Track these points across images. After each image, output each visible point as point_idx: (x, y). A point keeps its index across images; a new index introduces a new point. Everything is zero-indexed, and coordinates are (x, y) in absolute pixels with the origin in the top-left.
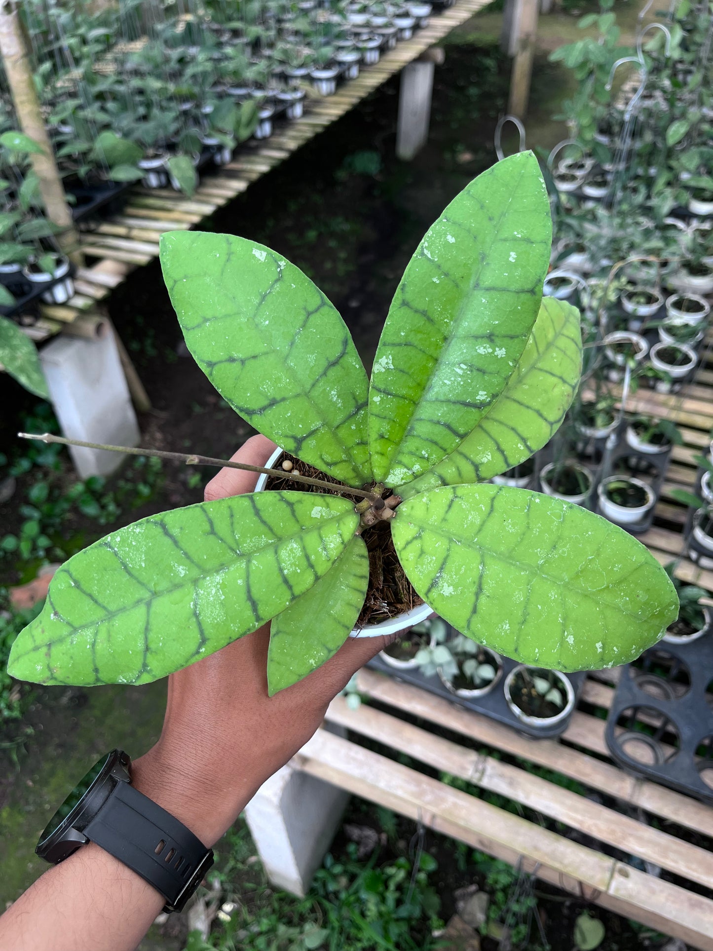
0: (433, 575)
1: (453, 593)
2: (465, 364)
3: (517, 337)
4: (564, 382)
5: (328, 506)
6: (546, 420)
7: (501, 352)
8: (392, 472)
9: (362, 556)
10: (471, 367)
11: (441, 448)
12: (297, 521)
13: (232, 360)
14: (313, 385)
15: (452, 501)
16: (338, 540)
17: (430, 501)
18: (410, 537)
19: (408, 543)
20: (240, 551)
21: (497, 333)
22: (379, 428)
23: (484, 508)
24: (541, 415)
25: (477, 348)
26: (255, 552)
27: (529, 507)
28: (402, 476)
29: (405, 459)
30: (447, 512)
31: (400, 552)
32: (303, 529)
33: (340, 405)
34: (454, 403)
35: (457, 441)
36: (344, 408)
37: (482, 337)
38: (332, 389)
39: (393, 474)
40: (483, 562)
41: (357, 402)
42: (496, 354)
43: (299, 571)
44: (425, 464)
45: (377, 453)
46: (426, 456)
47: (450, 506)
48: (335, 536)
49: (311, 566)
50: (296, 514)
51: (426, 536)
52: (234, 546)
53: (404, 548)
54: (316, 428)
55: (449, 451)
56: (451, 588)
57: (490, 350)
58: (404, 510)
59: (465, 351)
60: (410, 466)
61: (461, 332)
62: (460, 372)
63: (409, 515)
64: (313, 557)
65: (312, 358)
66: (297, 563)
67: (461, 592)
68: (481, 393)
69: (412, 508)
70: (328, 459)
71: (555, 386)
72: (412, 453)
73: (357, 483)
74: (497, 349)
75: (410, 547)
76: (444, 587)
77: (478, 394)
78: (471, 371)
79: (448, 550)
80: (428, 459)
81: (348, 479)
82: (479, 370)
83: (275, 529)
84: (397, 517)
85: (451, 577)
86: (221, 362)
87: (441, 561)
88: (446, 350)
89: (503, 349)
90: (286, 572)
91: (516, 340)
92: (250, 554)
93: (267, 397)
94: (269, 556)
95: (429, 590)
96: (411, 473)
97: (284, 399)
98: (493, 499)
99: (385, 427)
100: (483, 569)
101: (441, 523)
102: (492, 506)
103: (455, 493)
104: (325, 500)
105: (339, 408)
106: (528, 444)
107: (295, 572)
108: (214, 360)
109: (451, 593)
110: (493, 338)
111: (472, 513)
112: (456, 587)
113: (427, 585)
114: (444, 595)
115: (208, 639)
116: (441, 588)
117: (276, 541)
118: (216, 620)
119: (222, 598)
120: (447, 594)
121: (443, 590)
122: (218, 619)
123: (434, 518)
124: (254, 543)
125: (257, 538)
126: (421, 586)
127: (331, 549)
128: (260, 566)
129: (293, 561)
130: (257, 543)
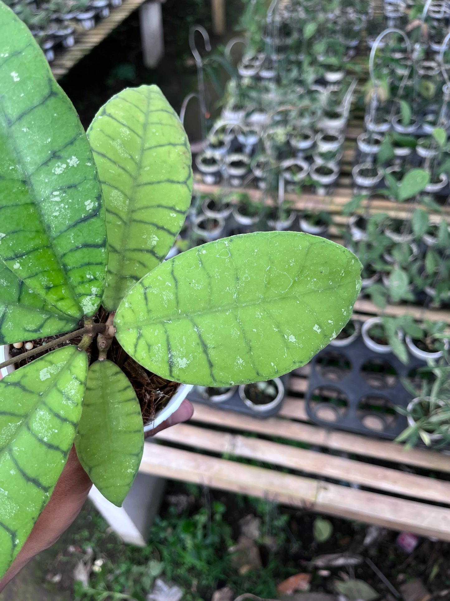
0: (166, 359)
1: (188, 362)
2: (56, 190)
3: (75, 139)
4: (174, 145)
5: (51, 363)
6: (178, 182)
7: (74, 161)
8: (81, 305)
9: (117, 373)
10: (63, 189)
11: (97, 264)
12: (32, 392)
15: (145, 293)
16: (76, 384)
17: (131, 304)
18: (135, 340)
19: (136, 346)
21: (56, 148)
22: (41, 284)
23: (170, 283)
24: (172, 182)
25: (53, 171)
26: (11, 440)
27: (201, 261)
28: (90, 303)
29: (81, 290)
30: (147, 304)
31: (134, 355)
32: (42, 395)
33: (5, 283)
34: (75, 225)
35: (103, 251)
36: (10, 282)
37: (50, 160)
39: (84, 305)
40: (195, 325)
42: (71, 165)
43: (56, 431)
44: (97, 284)
45: (57, 301)
46: (92, 277)
47: (146, 299)
48: (71, 382)
49: (64, 420)
50: (27, 388)
51: (144, 331)
53: (136, 351)
55: (104, 262)
56: (184, 359)
57: (64, 166)
58: (119, 322)
59: (47, 181)
60: (89, 292)
61: (31, 169)
62: (57, 199)
63: (125, 324)
64: (62, 413)
66: (51, 426)
67: (193, 358)
68: (86, 203)
69: (123, 317)
70: (33, 327)
71: (169, 153)
72: (82, 283)
73: (71, 326)
74: (69, 161)
75: (139, 349)
76: (180, 362)
77: (86, 206)
78: (65, 192)
79: (166, 332)
80: (95, 279)
81: (62, 329)
82: (70, 187)
83: (17, 412)
84: (118, 331)
85: (180, 351)
87: (165, 344)
88: (33, 190)
89: (73, 157)
90: (45, 439)
91: (77, 143)
92: (8, 444)
94: (25, 436)
95: (171, 371)
96: (94, 297)
98: (172, 273)
99: (44, 280)
100: (198, 330)
101: (148, 315)
102: (175, 279)
103: (143, 286)
104: (46, 361)
105: (7, 286)
106: (178, 209)
107: (54, 435)
109: (186, 363)
110: (57, 154)
111: (164, 293)
112: (187, 356)
113: (167, 368)
114: (182, 368)
115: (16, 531)
116: (178, 364)
117: (23, 420)
118: (12, 513)
119: (6, 494)
120: (185, 366)
121: (180, 365)
122: (14, 512)
123: (141, 314)
124: (5, 434)
125: (5, 429)
126: (164, 372)
127: (74, 396)
128: (21, 449)
129: (47, 427)
130: (8, 432)
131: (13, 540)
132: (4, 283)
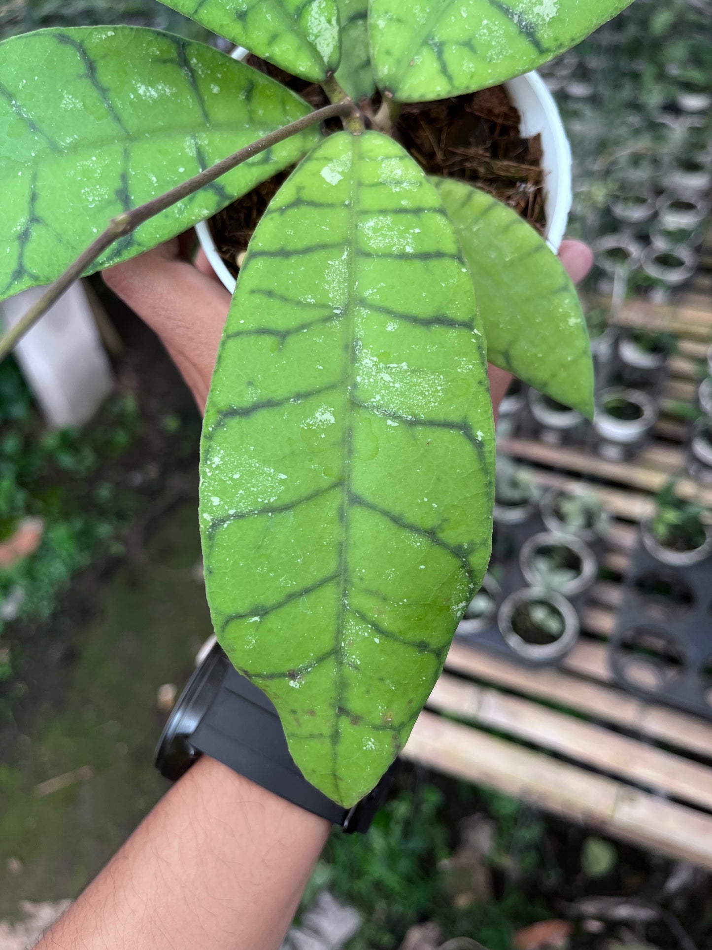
0: (513, 30)
5: (329, 159)
8: (311, 38)
12: (331, 205)
13: (24, 237)
14: (118, 119)
16: (393, 163)
17: (387, 13)
18: (435, 66)
19: (444, 70)
20: (337, 308)
26: (350, 286)
28: (323, 20)
32: (349, 205)
33: (167, 90)
36: (176, 86)
38: (135, 91)
39: (316, 37)
41: (171, 61)
43: (417, 230)
48: (384, 166)
49: (418, 210)
50: (318, 201)
51: (441, 34)
52: (326, 313)
53: (450, 78)
54: (194, 150)
63: (399, 62)
64: (404, 203)
65: (69, 101)
66: (402, 229)
69: (388, 53)
75: (453, 68)
76: (541, 12)
83: (327, 241)
86: (21, 256)
87: (493, 11)
90: (409, 250)
92: (350, 295)
93: (109, 203)
94: (370, 267)
95: (537, 44)
97: (124, 177)
104: (317, 159)
105: (174, 95)
107: (417, 237)
108: (13, 265)
114: (553, 17)
115: (466, 418)
116: (540, 19)
117: (347, 249)
118: (438, 391)
119: (406, 368)
120: (555, 10)
121: (545, 16)
122: (439, 388)
123: (417, 11)
124: (335, 281)
125: (328, 272)
126: (525, 58)
127: (404, 176)
128: (379, 286)
129: (396, 233)
130: (336, 276)
131: (471, 438)
132: (165, 91)
